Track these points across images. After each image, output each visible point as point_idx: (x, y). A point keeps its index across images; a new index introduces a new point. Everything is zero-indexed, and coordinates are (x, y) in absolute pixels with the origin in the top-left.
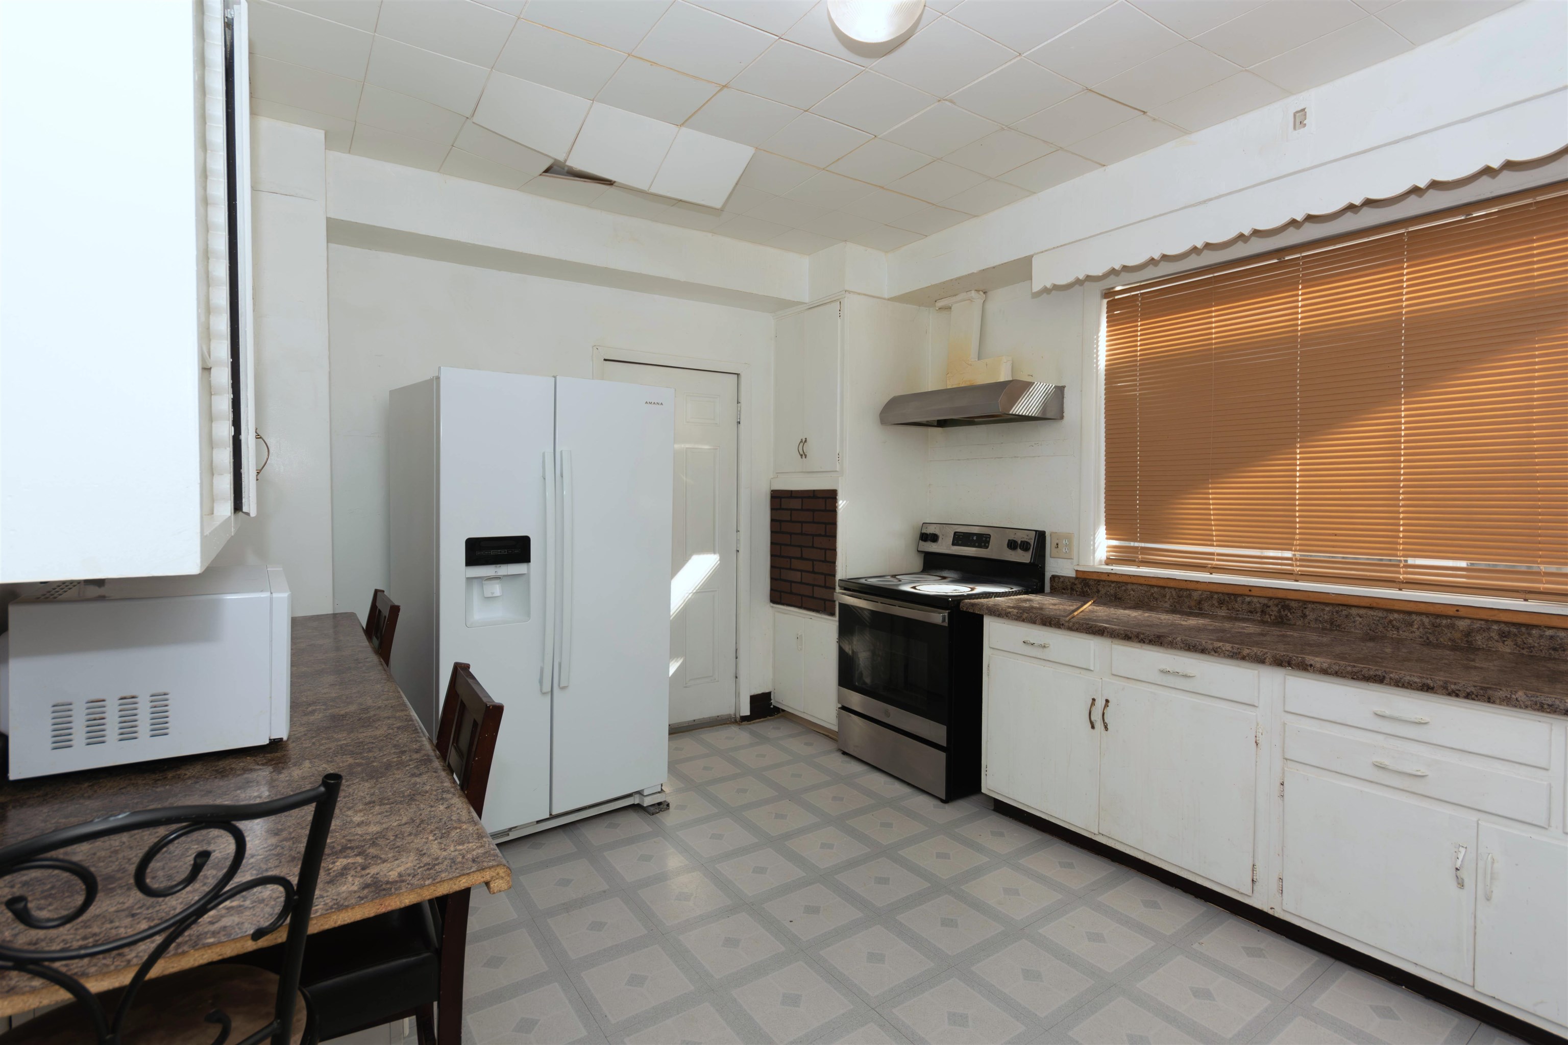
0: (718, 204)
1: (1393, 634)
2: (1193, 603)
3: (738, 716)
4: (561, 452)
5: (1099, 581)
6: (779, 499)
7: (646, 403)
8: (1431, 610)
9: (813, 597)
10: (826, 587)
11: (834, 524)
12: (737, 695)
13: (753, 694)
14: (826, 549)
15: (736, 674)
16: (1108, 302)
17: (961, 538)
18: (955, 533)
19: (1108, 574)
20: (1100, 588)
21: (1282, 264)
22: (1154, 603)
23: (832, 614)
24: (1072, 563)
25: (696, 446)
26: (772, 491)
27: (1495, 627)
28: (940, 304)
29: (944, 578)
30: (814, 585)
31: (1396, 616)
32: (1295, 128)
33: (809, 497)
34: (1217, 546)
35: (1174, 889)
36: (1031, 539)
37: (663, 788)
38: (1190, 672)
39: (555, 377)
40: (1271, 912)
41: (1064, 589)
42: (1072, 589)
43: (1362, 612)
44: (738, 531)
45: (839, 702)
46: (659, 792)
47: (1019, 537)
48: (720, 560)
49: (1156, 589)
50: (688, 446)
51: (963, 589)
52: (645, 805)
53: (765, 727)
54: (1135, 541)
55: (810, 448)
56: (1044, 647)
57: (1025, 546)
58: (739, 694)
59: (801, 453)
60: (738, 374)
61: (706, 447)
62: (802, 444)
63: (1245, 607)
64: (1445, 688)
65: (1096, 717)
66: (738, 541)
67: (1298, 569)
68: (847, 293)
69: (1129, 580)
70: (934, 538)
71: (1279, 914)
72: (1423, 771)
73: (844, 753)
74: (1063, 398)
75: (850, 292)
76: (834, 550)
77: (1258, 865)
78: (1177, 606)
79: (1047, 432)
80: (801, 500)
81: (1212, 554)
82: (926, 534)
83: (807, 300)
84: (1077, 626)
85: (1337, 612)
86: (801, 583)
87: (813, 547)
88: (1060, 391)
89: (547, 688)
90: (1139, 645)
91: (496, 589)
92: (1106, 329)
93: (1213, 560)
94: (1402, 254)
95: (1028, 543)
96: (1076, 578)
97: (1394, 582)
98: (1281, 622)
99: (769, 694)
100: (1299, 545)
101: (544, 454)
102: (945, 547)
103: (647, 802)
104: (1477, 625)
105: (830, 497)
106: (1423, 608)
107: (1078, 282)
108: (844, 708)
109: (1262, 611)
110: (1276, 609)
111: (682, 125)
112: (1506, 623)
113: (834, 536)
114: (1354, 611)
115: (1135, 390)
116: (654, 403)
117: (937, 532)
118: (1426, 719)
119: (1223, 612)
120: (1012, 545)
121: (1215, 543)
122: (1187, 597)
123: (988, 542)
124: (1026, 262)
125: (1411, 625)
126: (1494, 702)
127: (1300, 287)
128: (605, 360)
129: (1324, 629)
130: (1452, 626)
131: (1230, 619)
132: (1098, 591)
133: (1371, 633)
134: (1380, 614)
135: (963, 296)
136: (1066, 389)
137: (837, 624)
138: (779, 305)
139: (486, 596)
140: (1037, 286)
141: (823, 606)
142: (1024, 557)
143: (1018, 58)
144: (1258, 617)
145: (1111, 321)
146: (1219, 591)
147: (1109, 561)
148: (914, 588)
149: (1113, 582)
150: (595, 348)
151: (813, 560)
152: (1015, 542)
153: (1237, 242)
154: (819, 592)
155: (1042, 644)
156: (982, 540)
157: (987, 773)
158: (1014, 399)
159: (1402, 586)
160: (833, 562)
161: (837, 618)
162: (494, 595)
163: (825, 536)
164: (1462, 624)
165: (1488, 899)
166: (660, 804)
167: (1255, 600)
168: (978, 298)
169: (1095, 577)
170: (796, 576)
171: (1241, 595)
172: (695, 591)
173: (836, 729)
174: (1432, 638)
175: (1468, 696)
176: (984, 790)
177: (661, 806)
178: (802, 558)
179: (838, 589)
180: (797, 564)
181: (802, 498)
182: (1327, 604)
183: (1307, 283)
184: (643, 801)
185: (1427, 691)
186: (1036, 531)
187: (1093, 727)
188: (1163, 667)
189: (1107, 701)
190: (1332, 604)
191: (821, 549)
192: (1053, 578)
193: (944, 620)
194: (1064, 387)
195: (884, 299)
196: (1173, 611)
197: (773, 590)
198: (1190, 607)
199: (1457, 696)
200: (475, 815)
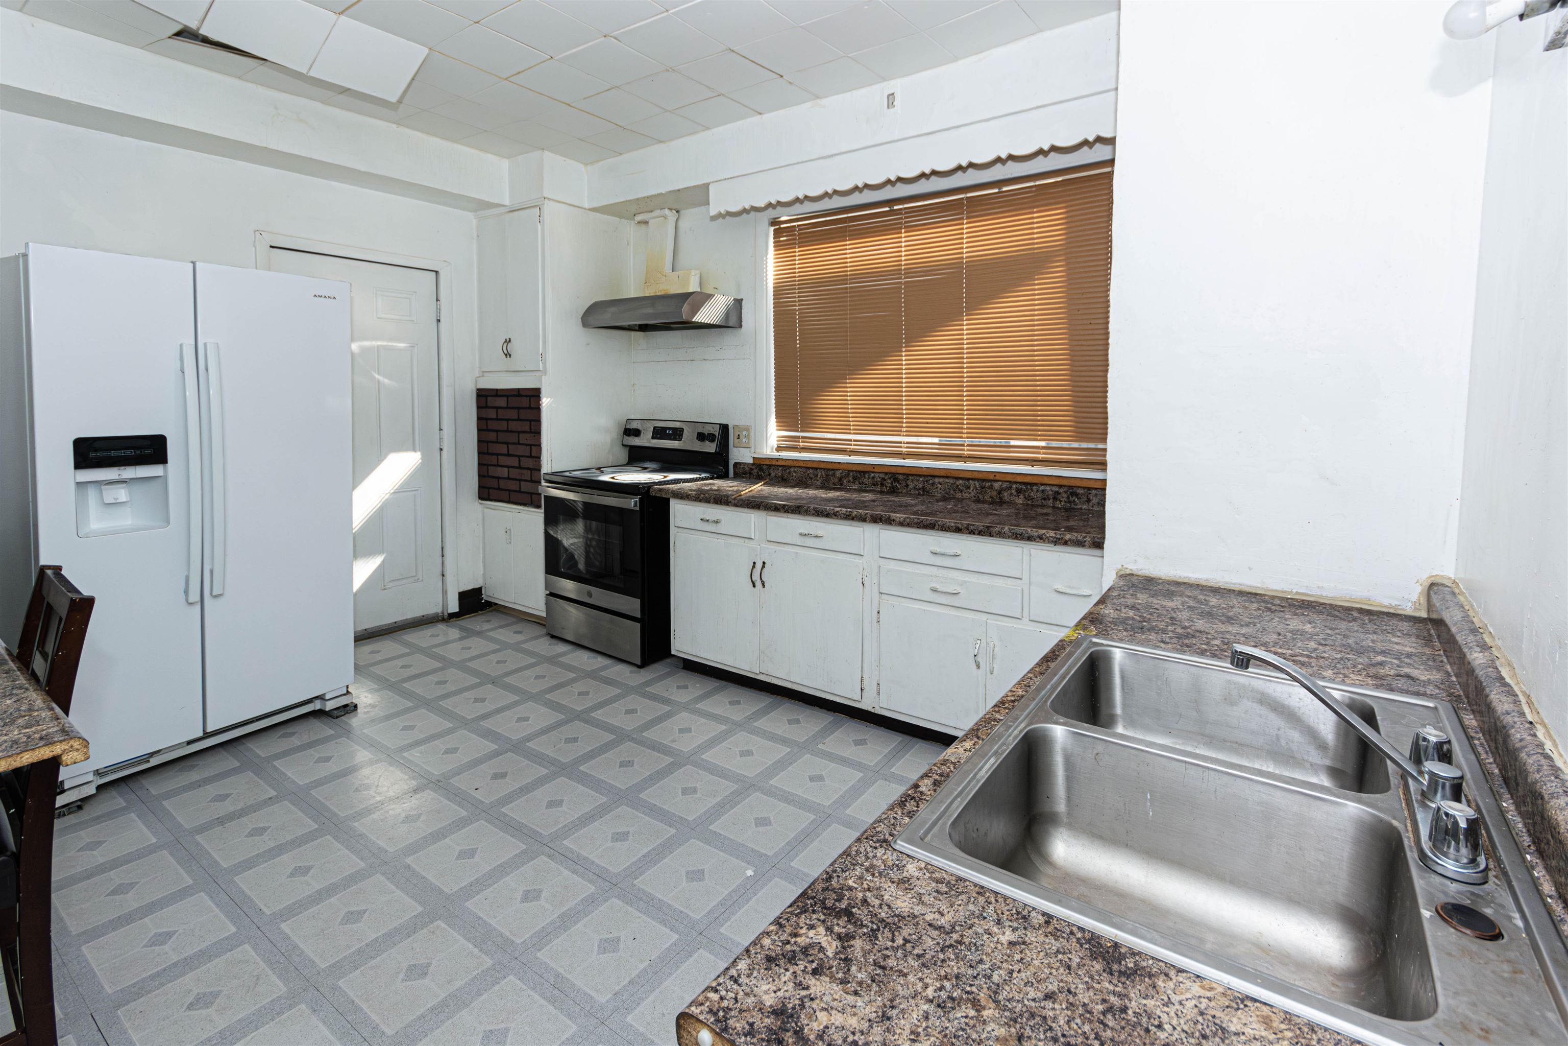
0: (394, 99)
1: (959, 495)
2: (837, 480)
3: (446, 614)
4: (205, 344)
5: (770, 466)
6: (484, 397)
7: (315, 296)
8: (980, 476)
9: (520, 492)
10: (532, 481)
11: (538, 421)
12: (444, 592)
13: (461, 590)
14: (531, 445)
15: (443, 572)
16: (775, 230)
17: (659, 433)
18: (655, 427)
19: (777, 460)
20: (771, 471)
21: (892, 212)
22: (809, 482)
23: (539, 507)
24: (750, 451)
25: (390, 344)
26: (478, 390)
27: (1014, 486)
28: (639, 218)
29: (645, 468)
30: (520, 480)
31: (961, 481)
32: (888, 107)
33: (514, 396)
34: (854, 434)
35: (813, 707)
36: (716, 431)
37: (349, 690)
38: (820, 533)
39: (194, 263)
40: (873, 711)
41: (744, 474)
42: (750, 474)
43: (941, 480)
44: (440, 430)
45: (546, 589)
46: (344, 695)
47: (708, 430)
48: (421, 459)
49: (811, 471)
50: (379, 343)
51: (657, 477)
52: (327, 710)
53: (474, 622)
54: (797, 431)
55: (514, 348)
56: (717, 522)
57: (711, 437)
58: (446, 592)
59: (506, 352)
60: (437, 272)
61: (402, 345)
62: (506, 344)
63: (870, 481)
64: (967, 528)
65: (756, 577)
66: (441, 439)
67: (906, 450)
68: (546, 200)
69: (792, 464)
70: (636, 433)
71: (878, 711)
72: (959, 589)
73: (553, 637)
74: (741, 309)
75: (549, 199)
76: (539, 446)
77: (864, 676)
78: (826, 483)
79: (729, 338)
80: (505, 398)
81: (850, 440)
82: (629, 429)
83: (507, 203)
84: (741, 502)
85: (927, 481)
86: (508, 478)
87: (519, 443)
88: (739, 302)
89: (195, 596)
90: (785, 515)
91: (122, 493)
92: (774, 253)
93: (851, 445)
94: (963, 214)
95: (714, 435)
96: (753, 464)
97: (961, 457)
98: (893, 491)
99: (480, 589)
100: (906, 431)
101: (181, 346)
102: (645, 440)
103: (329, 706)
104: (1005, 485)
105: (534, 395)
106: (976, 475)
107: (745, 211)
108: (552, 594)
109: (881, 484)
110: (889, 481)
111: (342, 13)
112: (1020, 483)
113: (538, 433)
114: (937, 480)
115: (795, 306)
116: (325, 297)
117: (639, 427)
118: (959, 552)
119: (855, 487)
120: (701, 437)
121: (852, 432)
122: (832, 475)
123: (682, 435)
124: (705, 188)
125: (969, 488)
126: (993, 536)
127: (903, 231)
128: (271, 247)
129: (919, 494)
130: (991, 487)
131: (860, 491)
132: (770, 474)
133: (947, 496)
134: (951, 481)
135: (657, 213)
136: (743, 302)
137: (543, 515)
138: (480, 206)
139: (106, 502)
140: (713, 211)
141: (530, 499)
142: (710, 447)
143: (665, 14)
144: (878, 488)
145: (778, 245)
146: (854, 469)
147: (779, 449)
148: (613, 478)
149: (780, 466)
150: (257, 233)
151: (519, 456)
152: (703, 434)
153: (854, 192)
154: (525, 487)
155: (715, 520)
156: (677, 434)
157: (676, 636)
158: (695, 310)
159: (966, 459)
160: (538, 458)
161: (543, 511)
162: (118, 501)
163: (530, 432)
164: (997, 485)
165: (992, 673)
166: (346, 706)
167: (877, 475)
168: (672, 216)
169: (767, 462)
170: (504, 472)
171: (868, 472)
172: (392, 491)
173: (544, 615)
174: (981, 497)
175: (980, 533)
176: (673, 652)
177: (348, 708)
178: (508, 455)
179: (543, 483)
180: (503, 460)
181: (508, 396)
182: (920, 476)
183: (909, 229)
184: (325, 705)
185: (958, 532)
186: (720, 424)
187: (754, 586)
188: (802, 531)
189: (764, 563)
190: (924, 476)
191: (527, 445)
192: (736, 464)
193: (635, 505)
194: (742, 300)
195: (585, 209)
196: (822, 487)
197: (481, 487)
198: (834, 484)
199: (974, 534)
200: (58, 710)
